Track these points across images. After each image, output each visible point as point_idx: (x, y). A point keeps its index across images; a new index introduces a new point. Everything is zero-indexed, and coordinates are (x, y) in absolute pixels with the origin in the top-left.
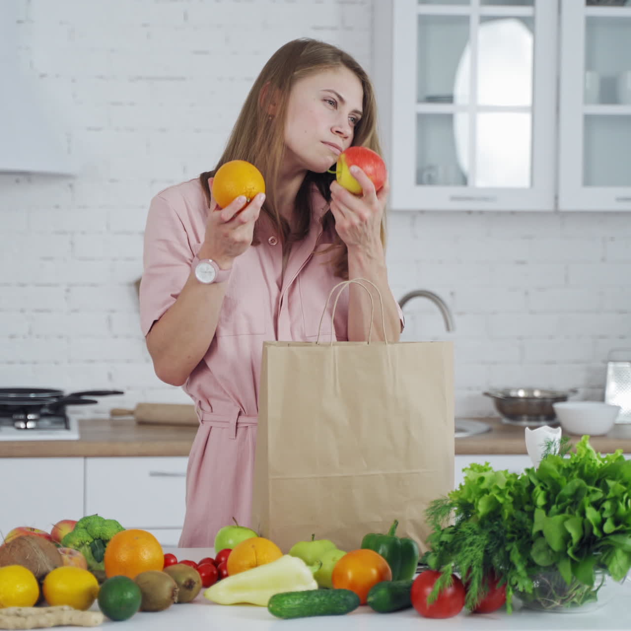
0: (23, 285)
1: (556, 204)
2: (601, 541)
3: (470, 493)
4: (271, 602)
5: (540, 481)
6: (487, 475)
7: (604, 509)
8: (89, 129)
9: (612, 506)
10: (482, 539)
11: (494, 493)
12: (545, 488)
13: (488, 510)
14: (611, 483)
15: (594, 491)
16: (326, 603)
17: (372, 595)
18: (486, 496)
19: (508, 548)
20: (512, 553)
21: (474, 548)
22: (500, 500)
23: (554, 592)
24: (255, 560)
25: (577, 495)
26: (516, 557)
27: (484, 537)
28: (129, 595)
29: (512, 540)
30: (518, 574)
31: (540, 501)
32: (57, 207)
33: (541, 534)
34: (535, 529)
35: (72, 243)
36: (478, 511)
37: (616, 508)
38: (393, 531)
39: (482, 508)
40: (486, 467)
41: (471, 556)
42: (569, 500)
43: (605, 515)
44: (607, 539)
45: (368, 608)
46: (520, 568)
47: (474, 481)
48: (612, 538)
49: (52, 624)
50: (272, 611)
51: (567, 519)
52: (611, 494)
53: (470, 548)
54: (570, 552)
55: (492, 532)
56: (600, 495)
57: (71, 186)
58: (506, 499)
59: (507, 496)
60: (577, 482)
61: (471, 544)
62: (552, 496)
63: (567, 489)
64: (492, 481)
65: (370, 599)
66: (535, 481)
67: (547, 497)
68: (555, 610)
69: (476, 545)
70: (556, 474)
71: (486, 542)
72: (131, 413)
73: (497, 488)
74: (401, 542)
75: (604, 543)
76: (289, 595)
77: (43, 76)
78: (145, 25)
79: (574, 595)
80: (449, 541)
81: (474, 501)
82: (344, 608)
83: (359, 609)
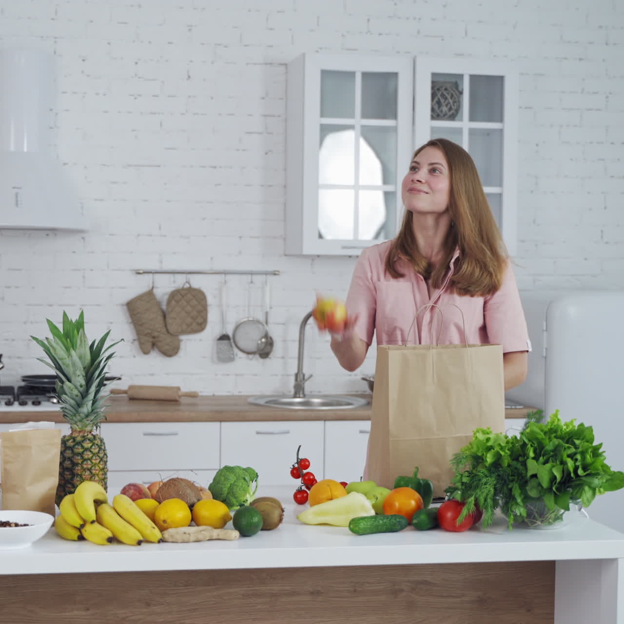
0: (51, 305)
2: (575, 481)
3: (478, 449)
4: (350, 524)
5: (529, 441)
6: (492, 436)
7: (576, 460)
8: (96, 200)
9: (581, 457)
10: (492, 480)
11: (497, 449)
12: (533, 445)
13: (493, 461)
14: (577, 442)
15: (569, 448)
16: (387, 524)
17: (415, 519)
18: (492, 451)
19: (510, 486)
20: (513, 490)
21: (487, 486)
22: (502, 453)
23: (536, 515)
24: (330, 495)
25: (556, 450)
26: (517, 492)
27: (493, 479)
28: (256, 519)
29: (512, 481)
30: (517, 504)
31: (532, 454)
32: (74, 252)
33: (535, 476)
34: (529, 474)
35: (84, 277)
36: (486, 461)
37: (584, 458)
38: (416, 475)
39: (489, 459)
40: (488, 431)
41: (486, 491)
42: (552, 453)
43: (578, 463)
44: (580, 479)
45: (412, 527)
46: (519, 500)
47: (484, 440)
48: (584, 479)
49: (207, 539)
50: (351, 530)
51: (553, 466)
52: (580, 450)
53: (485, 486)
54: (554, 489)
55: (499, 475)
56: (573, 450)
57: (83, 238)
58: (506, 453)
59: (507, 451)
60: (556, 441)
61: (485, 484)
62: (538, 451)
63: (549, 447)
64: (495, 441)
65: (415, 521)
66: (526, 441)
67: (535, 452)
68: (536, 528)
69: (489, 484)
70: (541, 436)
71: (495, 482)
72: (125, 392)
73: (500, 445)
74: (423, 482)
75: (578, 482)
76: (363, 518)
77: (65, 164)
78: (133, 130)
79: (549, 517)
80: (468, 482)
81: (483, 455)
82: (399, 527)
83: (408, 528)
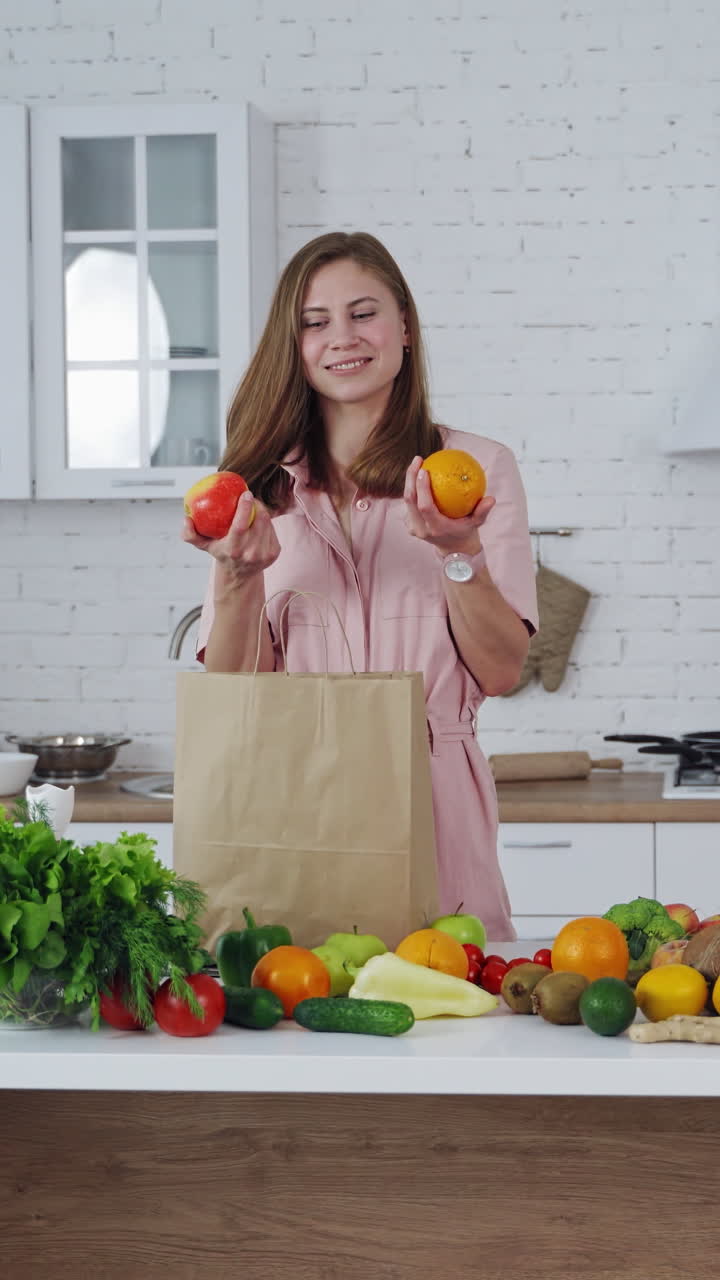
1: (34, 492)
